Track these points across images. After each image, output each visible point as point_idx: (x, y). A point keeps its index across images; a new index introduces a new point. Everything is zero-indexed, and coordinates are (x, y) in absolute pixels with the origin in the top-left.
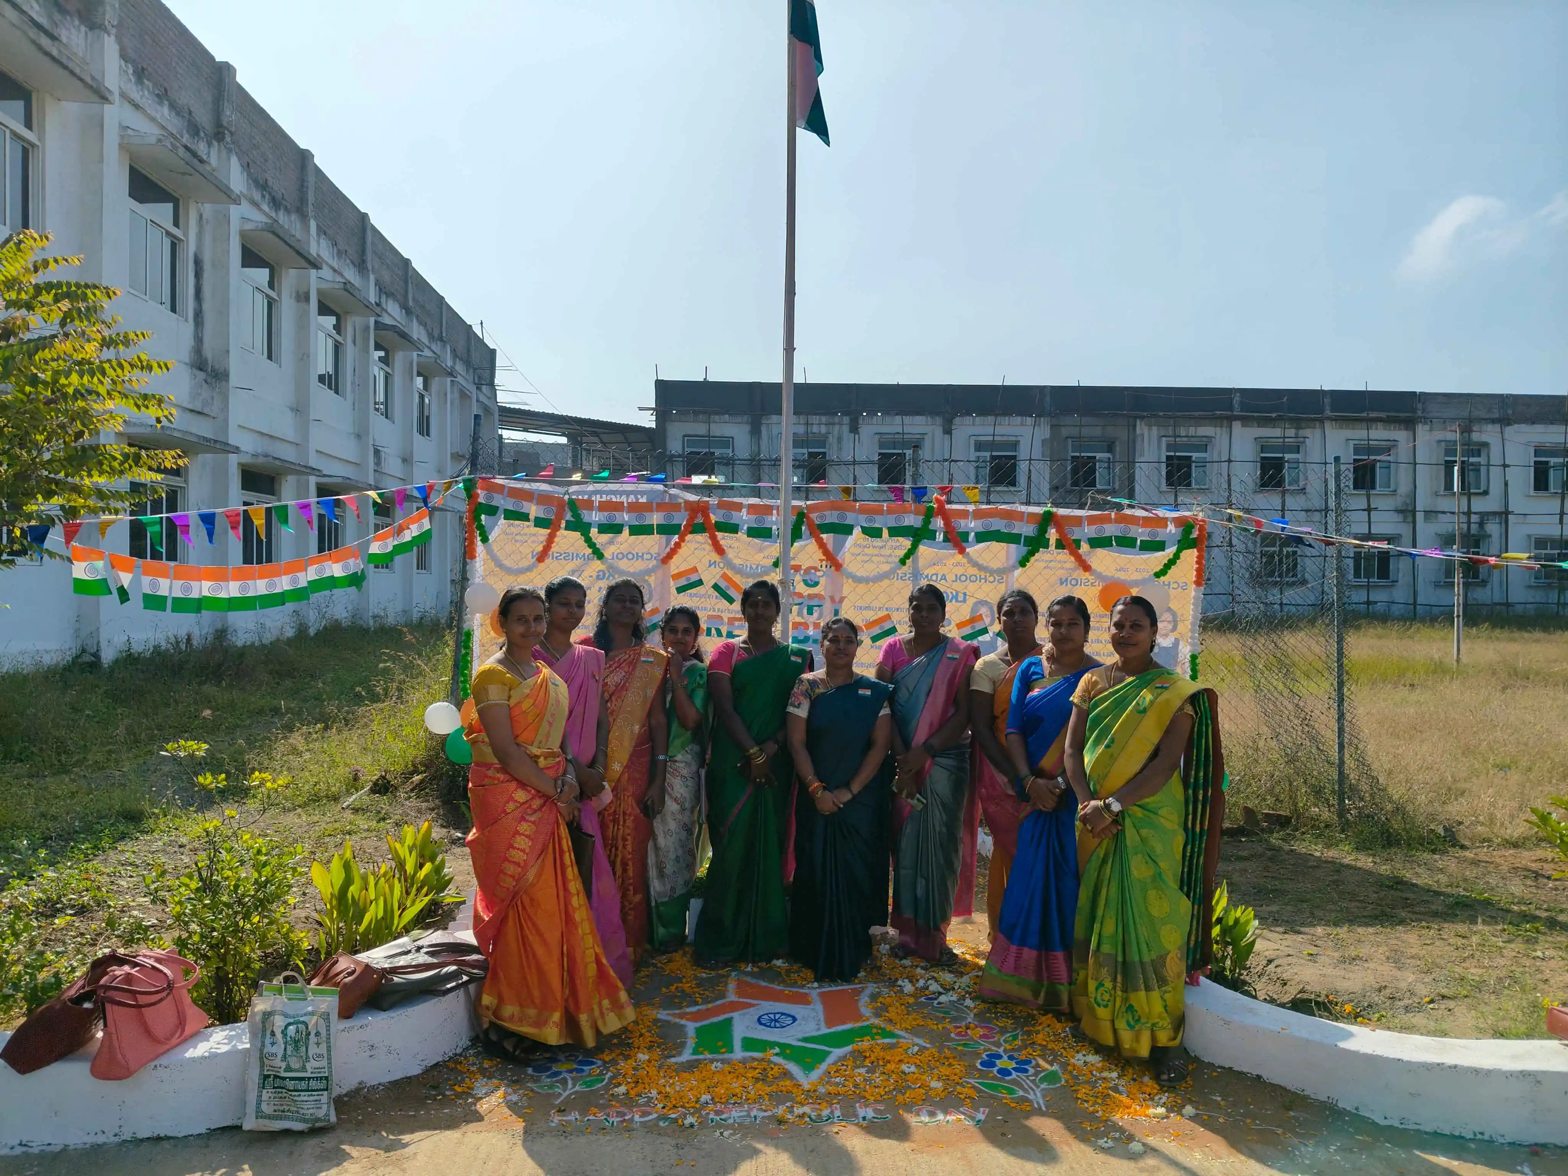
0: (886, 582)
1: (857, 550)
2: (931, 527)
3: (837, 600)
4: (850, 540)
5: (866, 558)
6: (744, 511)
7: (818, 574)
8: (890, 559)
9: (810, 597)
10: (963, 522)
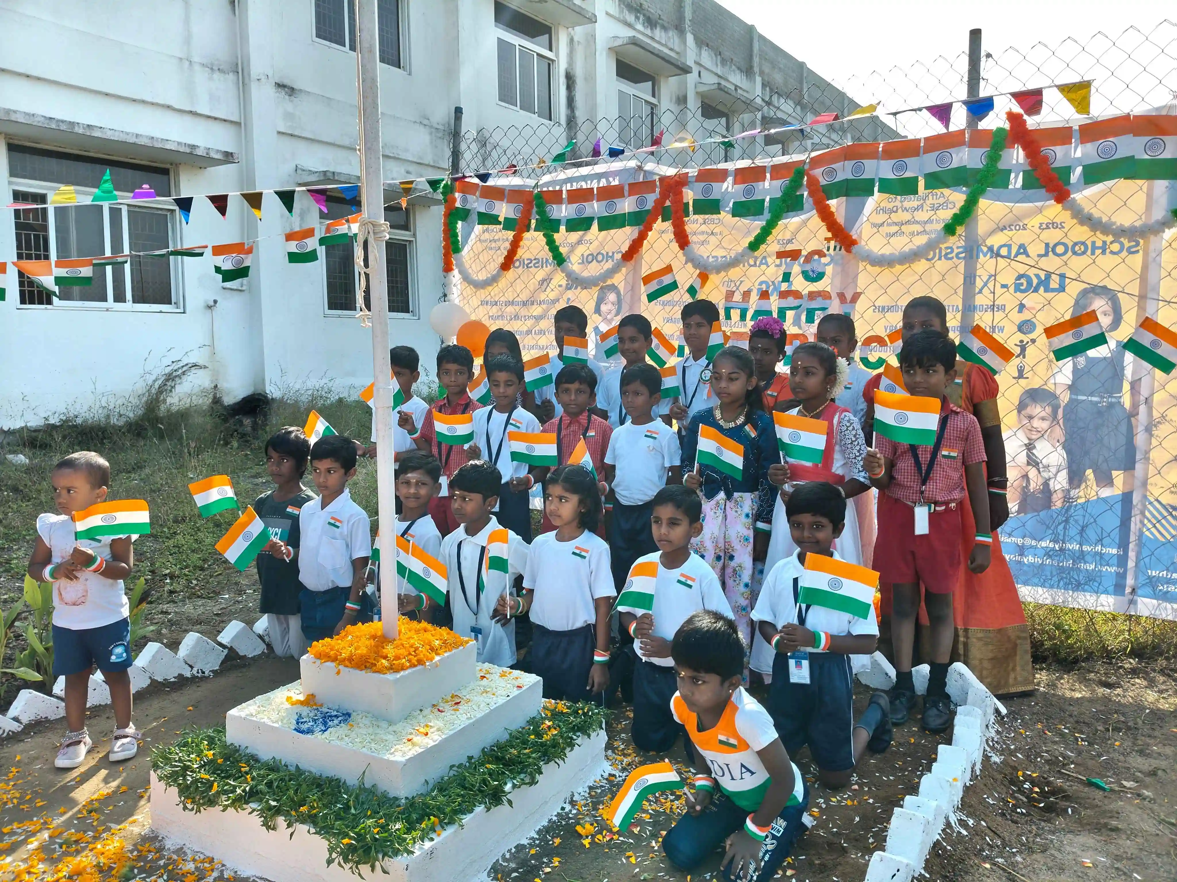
0: (921, 265)
1: (881, 218)
2: (1002, 165)
3: (849, 297)
4: (871, 203)
5: (895, 229)
6: (730, 179)
7: (824, 260)
8: (928, 227)
9: (812, 296)
10: (1059, 150)
